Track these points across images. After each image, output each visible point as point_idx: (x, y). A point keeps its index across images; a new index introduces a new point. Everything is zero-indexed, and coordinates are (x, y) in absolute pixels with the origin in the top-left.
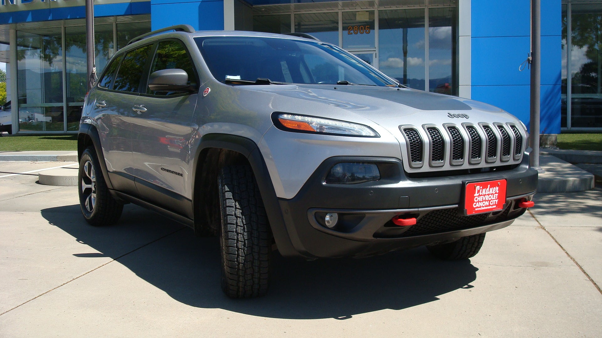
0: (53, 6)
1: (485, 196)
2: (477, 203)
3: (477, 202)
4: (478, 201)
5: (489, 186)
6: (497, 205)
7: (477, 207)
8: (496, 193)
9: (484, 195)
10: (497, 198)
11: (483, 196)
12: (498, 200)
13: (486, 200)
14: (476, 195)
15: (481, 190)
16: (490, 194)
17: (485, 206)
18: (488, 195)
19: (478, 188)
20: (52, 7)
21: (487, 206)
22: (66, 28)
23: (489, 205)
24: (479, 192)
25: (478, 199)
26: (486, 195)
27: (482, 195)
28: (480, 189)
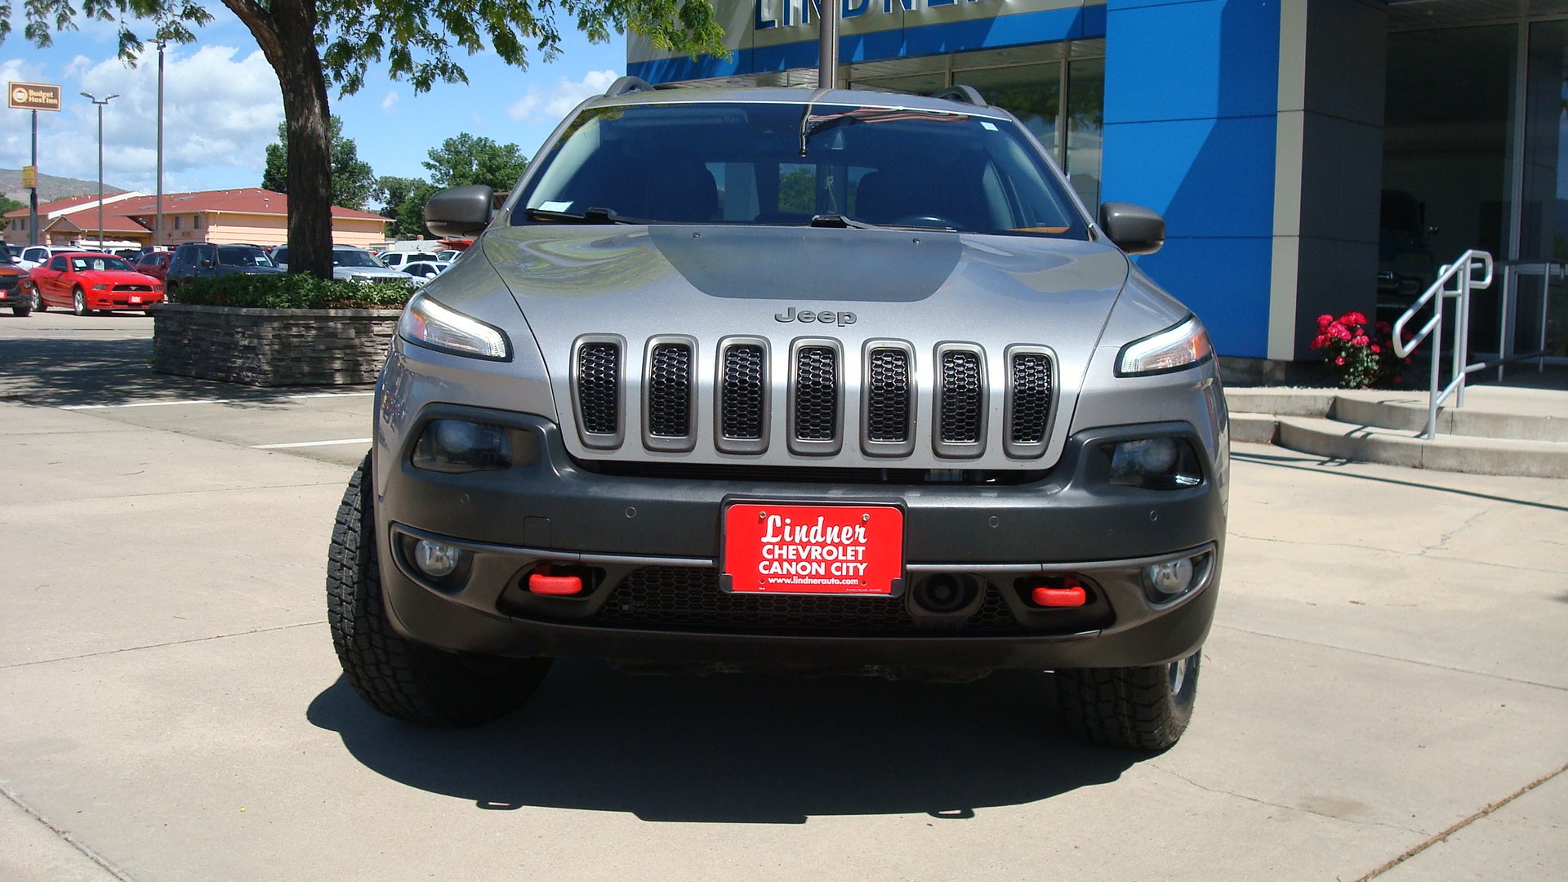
0: (910, 23)
1: (808, 548)
2: (776, 564)
3: (774, 560)
4: (777, 557)
5: (821, 519)
6: (863, 580)
7: (776, 575)
8: (856, 543)
9: (804, 545)
10: (860, 558)
11: (800, 548)
12: (865, 565)
13: (813, 558)
14: (769, 538)
15: (788, 529)
16: (829, 541)
17: (810, 576)
18: (823, 545)
19: (774, 520)
20: (907, 25)
21: (818, 576)
22: (956, 75)
23: (829, 575)
24: (778, 531)
25: (777, 552)
26: (809, 543)
27: (792, 543)
28: (784, 524)
